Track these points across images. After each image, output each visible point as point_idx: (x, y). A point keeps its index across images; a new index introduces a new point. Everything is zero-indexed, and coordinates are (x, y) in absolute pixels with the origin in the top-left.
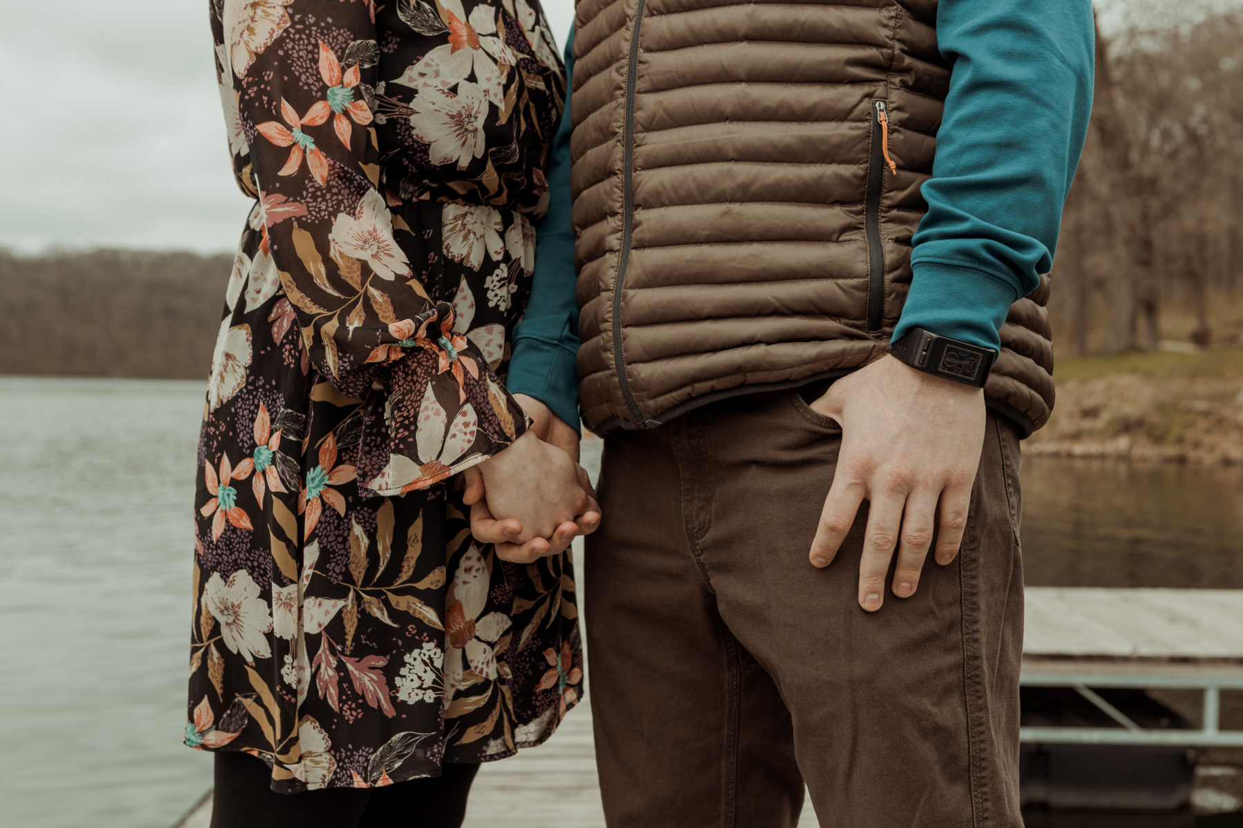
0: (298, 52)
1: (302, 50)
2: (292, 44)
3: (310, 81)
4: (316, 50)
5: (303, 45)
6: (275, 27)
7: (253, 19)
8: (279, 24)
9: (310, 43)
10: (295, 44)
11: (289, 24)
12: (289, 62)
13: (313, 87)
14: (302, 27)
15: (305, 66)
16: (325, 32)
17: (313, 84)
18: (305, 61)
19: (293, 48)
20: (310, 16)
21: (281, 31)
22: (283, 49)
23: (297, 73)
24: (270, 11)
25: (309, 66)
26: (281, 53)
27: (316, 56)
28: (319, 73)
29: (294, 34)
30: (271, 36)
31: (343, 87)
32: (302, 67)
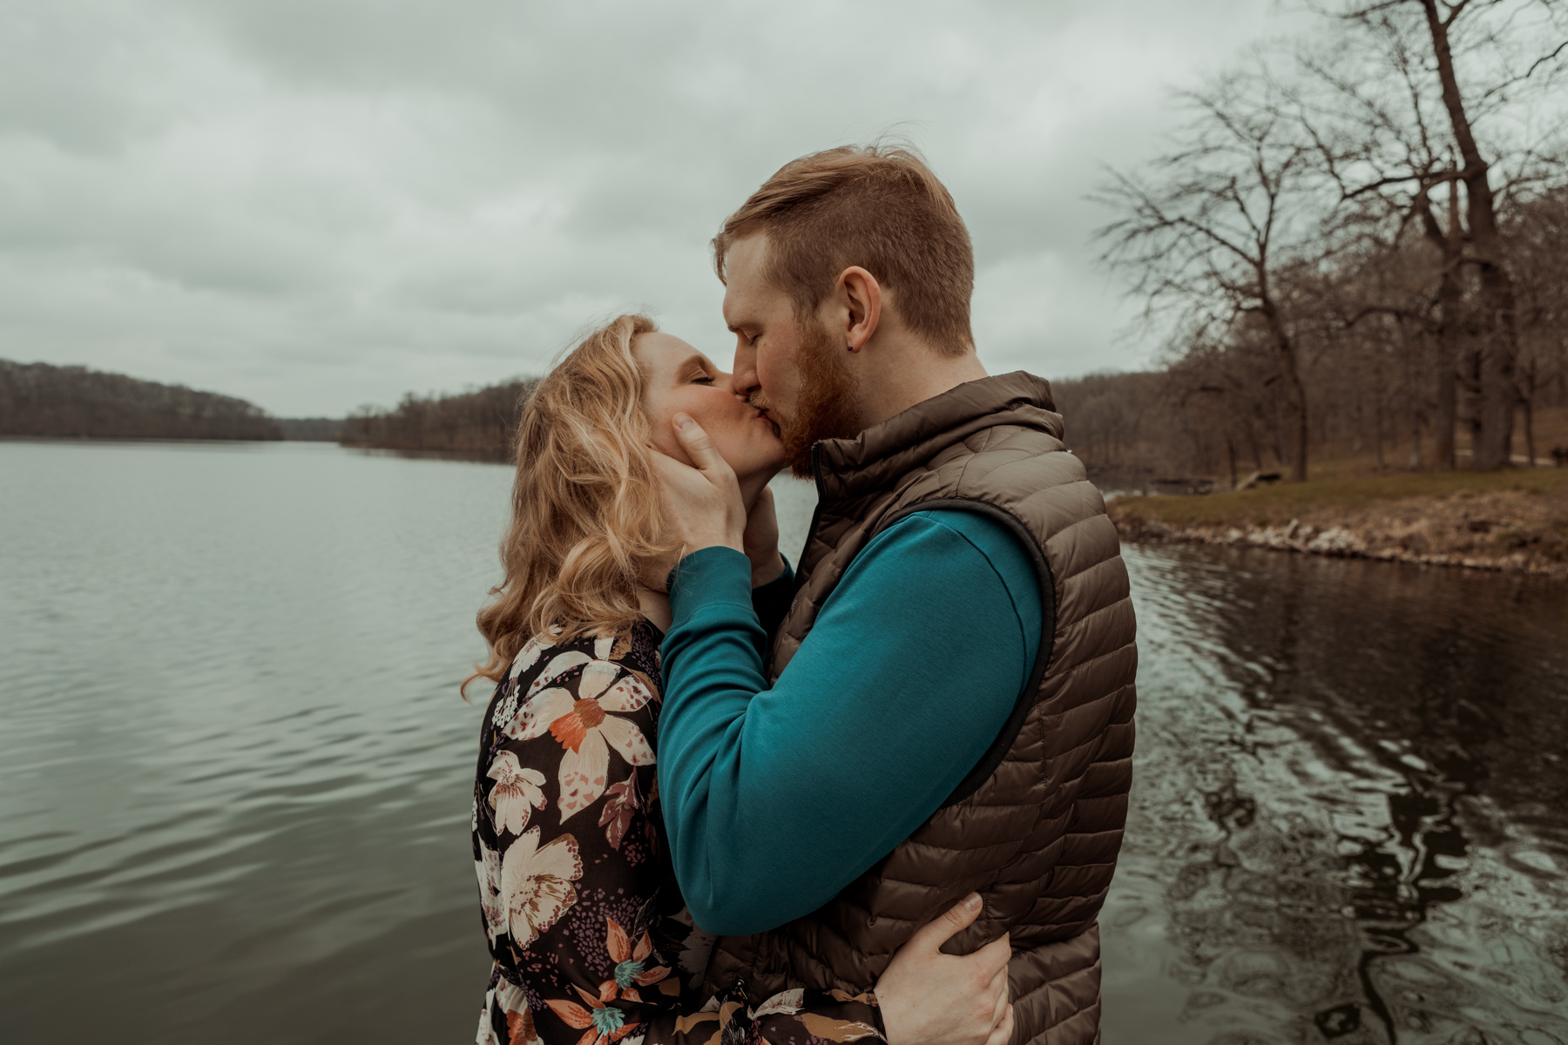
0: (584, 931)
1: (588, 929)
2: (578, 923)
3: (597, 961)
4: (604, 928)
5: (590, 924)
6: (560, 904)
7: (536, 894)
8: (565, 901)
9: (597, 921)
10: (581, 922)
11: (575, 902)
12: (575, 942)
13: (599, 967)
14: (589, 903)
15: (591, 945)
16: (614, 906)
17: (600, 964)
18: (592, 941)
19: (580, 927)
20: (600, 890)
21: (566, 910)
22: (568, 929)
23: (583, 954)
24: (556, 887)
25: (596, 945)
26: (566, 932)
27: (604, 934)
28: (606, 951)
29: (581, 913)
30: (556, 915)
31: (632, 961)
32: (588, 947)
